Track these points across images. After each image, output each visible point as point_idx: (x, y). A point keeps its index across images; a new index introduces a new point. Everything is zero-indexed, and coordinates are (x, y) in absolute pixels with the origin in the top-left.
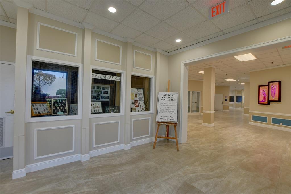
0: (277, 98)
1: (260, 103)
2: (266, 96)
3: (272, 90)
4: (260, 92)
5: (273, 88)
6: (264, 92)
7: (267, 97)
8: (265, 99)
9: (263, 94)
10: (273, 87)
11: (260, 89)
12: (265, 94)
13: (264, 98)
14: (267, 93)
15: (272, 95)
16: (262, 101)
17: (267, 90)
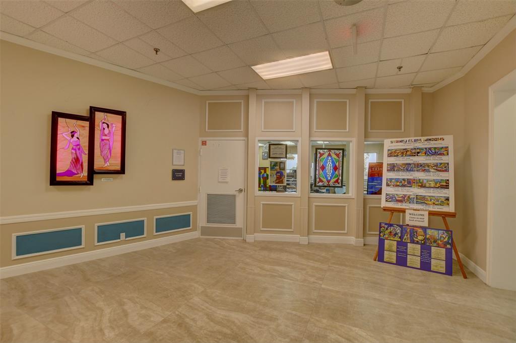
0: (115, 164)
1: (59, 179)
2: (83, 155)
3: (104, 138)
4: (59, 137)
5: (106, 131)
6: (75, 139)
7: (85, 159)
8: (79, 166)
9: (71, 146)
10: (105, 126)
11: (59, 127)
12: (78, 147)
13: (77, 161)
14: (87, 144)
15: (102, 152)
16: (69, 173)
17: (86, 133)
